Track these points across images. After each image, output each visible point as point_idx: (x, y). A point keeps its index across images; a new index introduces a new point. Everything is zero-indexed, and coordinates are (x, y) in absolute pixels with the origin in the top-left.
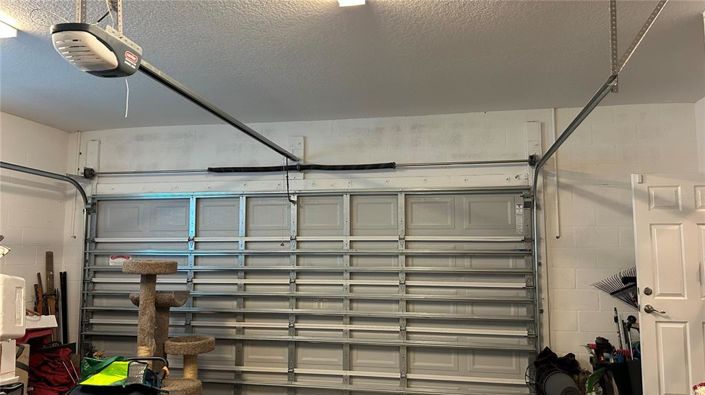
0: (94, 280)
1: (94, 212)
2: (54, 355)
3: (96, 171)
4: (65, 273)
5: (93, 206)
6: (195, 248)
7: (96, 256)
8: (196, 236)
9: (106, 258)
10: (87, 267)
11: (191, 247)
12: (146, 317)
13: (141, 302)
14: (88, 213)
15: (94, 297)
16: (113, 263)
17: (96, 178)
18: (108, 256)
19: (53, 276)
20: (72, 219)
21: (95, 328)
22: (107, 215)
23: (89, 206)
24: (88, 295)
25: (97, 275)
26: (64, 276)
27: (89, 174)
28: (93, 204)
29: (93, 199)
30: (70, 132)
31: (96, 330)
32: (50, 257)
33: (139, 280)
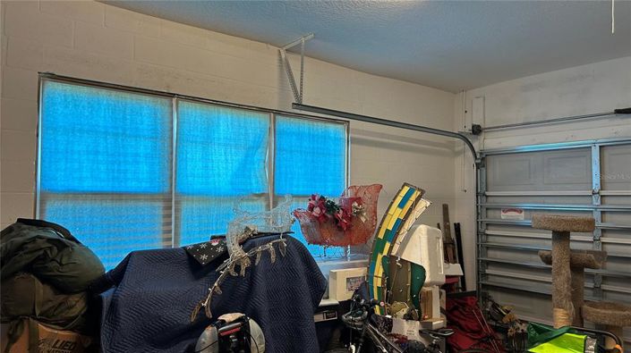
0: (487, 232)
1: (484, 166)
2: (462, 301)
3: (482, 127)
4: (459, 224)
5: (482, 161)
6: (602, 203)
7: (487, 209)
8: (602, 189)
9: (497, 212)
10: (480, 220)
11: (596, 201)
12: (562, 278)
13: (554, 261)
14: (478, 168)
15: (488, 248)
16: (504, 216)
17: (483, 133)
18: (500, 209)
19: (449, 226)
20: (463, 174)
21: (491, 278)
22: (496, 169)
23: (479, 161)
24: (482, 247)
25: (489, 227)
26: (457, 227)
27: (477, 130)
28: (483, 159)
29: (481, 153)
30: (455, 93)
31: (491, 281)
32: (445, 208)
33: (550, 236)
